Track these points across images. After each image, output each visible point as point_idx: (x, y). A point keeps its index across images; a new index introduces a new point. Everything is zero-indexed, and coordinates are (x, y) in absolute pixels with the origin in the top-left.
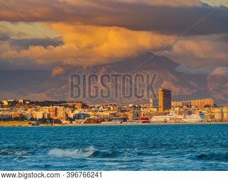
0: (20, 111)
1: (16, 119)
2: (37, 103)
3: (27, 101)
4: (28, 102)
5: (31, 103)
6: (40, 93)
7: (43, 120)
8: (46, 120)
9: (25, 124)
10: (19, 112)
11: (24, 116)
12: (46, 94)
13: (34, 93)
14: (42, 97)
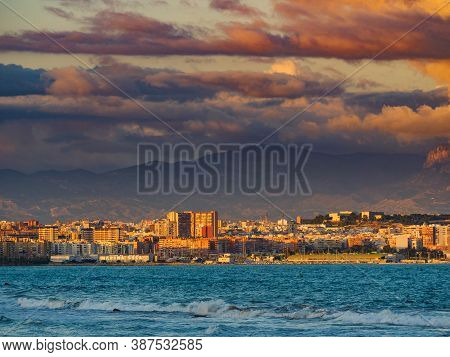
0: (364, 233)
1: (357, 249)
2: (397, 219)
3: (378, 214)
4: (378, 217)
5: (386, 218)
6: (403, 199)
7: (409, 252)
8: (414, 251)
9: (374, 259)
10: (361, 235)
11: (371, 243)
12: (415, 200)
13: (392, 198)
14: (406, 207)
